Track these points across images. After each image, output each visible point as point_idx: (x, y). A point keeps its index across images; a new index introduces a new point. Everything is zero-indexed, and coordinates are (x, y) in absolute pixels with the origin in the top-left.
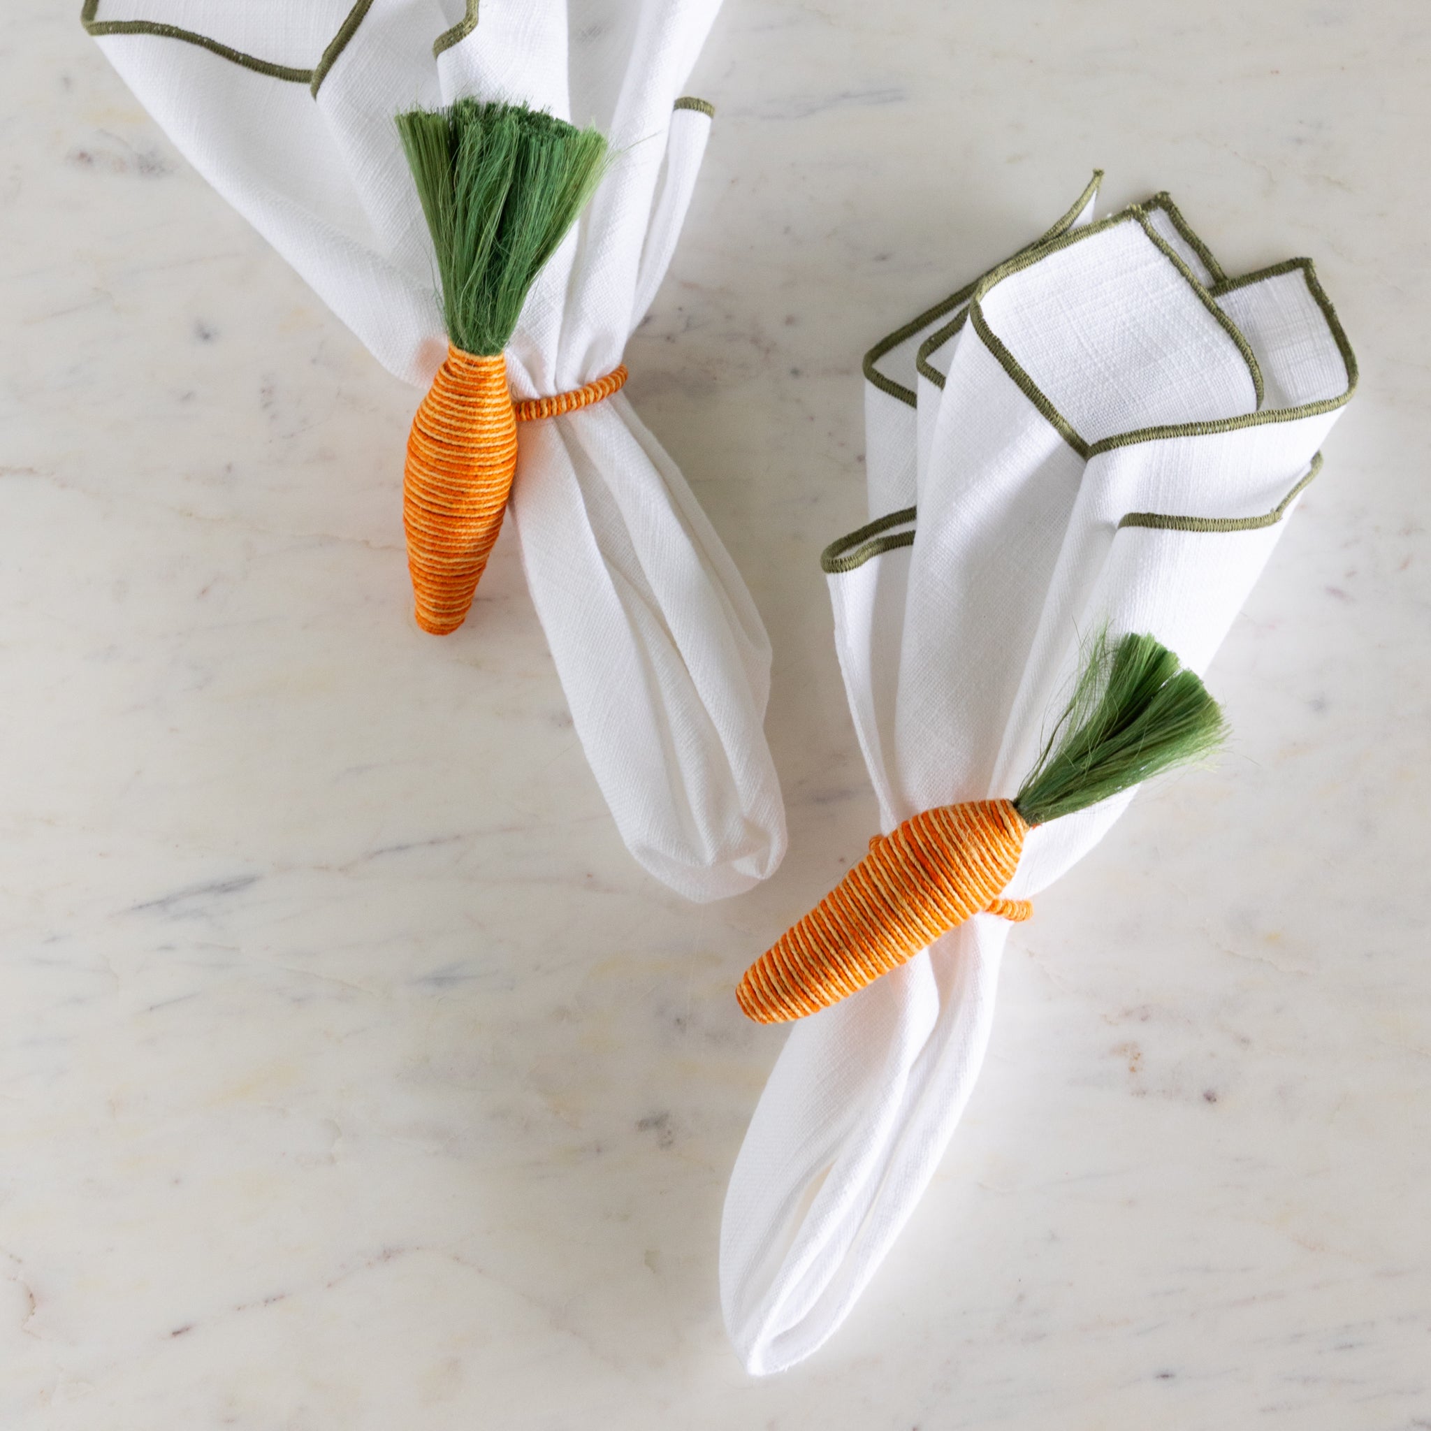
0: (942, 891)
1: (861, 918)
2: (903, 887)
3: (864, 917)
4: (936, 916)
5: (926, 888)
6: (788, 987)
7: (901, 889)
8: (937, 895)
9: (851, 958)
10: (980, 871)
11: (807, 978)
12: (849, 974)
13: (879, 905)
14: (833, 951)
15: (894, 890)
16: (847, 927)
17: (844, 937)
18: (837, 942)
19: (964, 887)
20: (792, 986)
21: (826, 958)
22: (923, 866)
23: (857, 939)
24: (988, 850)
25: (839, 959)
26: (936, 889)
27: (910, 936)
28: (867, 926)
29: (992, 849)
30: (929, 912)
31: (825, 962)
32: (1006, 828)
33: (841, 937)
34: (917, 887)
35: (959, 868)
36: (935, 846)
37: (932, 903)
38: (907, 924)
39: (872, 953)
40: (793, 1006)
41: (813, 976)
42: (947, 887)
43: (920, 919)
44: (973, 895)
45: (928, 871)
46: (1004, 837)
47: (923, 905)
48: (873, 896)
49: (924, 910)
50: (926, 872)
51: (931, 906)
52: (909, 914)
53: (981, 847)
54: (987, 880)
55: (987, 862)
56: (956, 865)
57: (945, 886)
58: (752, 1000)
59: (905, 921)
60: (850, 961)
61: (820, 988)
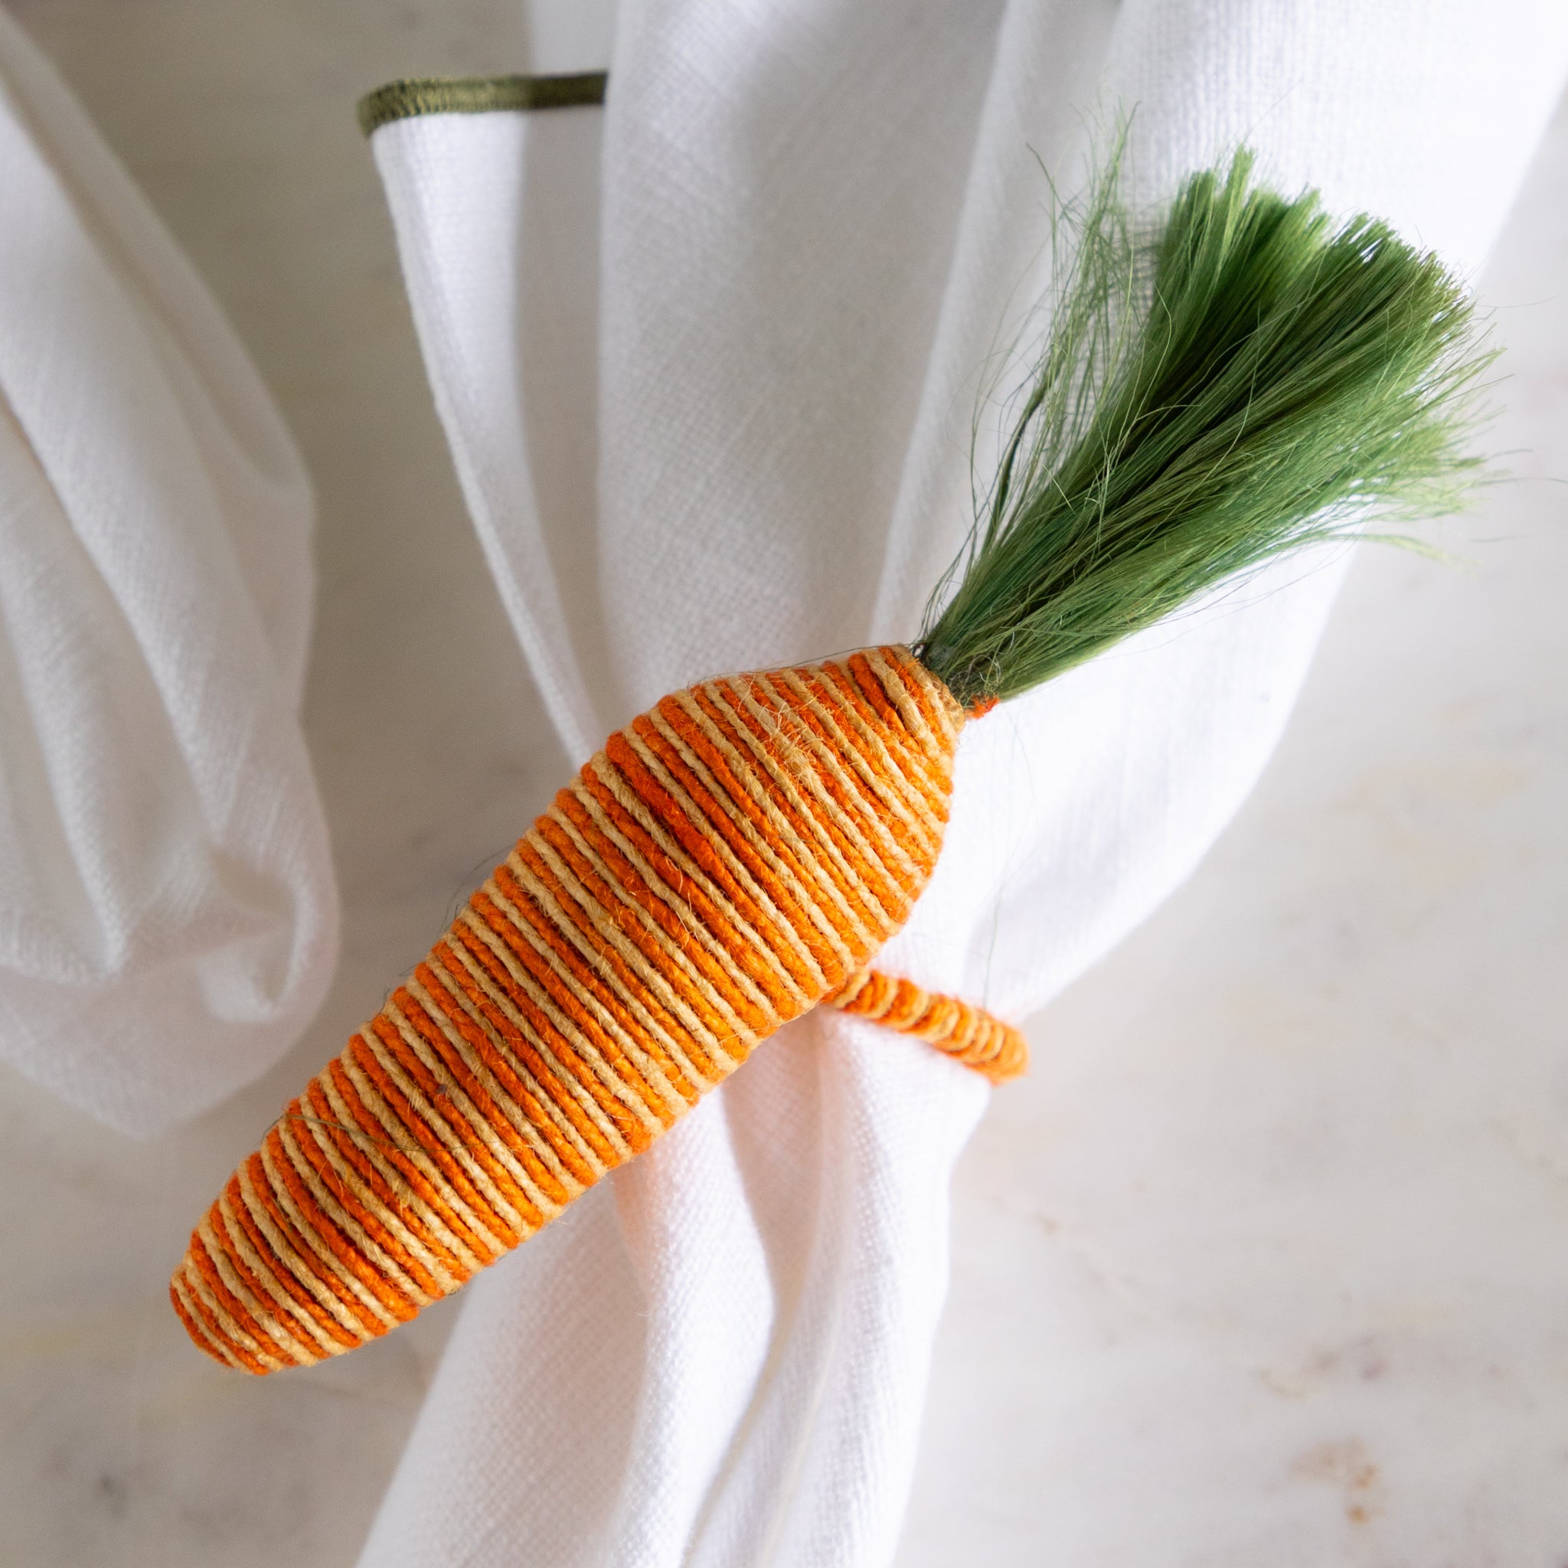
0: (719, 885)
1: (493, 992)
2: (606, 883)
3: (503, 990)
4: (711, 965)
5: (670, 879)
6: (299, 1227)
7: (599, 890)
8: (706, 895)
9: (475, 1117)
10: (831, 823)
11: (352, 1196)
12: (475, 1171)
13: (541, 947)
14: (418, 1102)
15: (581, 896)
16: (456, 1026)
17: (447, 1055)
18: (430, 1073)
19: (783, 868)
20: (311, 1225)
21: (403, 1123)
22: (658, 818)
23: (485, 1053)
24: (844, 757)
25: (438, 1124)
26: (701, 878)
27: (641, 1033)
28: (509, 1010)
29: (856, 755)
30: (688, 953)
31: (399, 1134)
32: (892, 705)
33: (440, 1059)
34: (646, 878)
35: (763, 812)
36: (688, 757)
37: (693, 922)
38: (626, 995)
39: (533, 1094)
40: (322, 1292)
41: (367, 1183)
42: (731, 872)
43: (665, 977)
44: (814, 896)
45: (672, 827)
46: (890, 728)
47: (667, 933)
48: (522, 925)
49: (671, 946)
50: (669, 830)
51: (692, 934)
52: (629, 960)
53: (823, 749)
54: (852, 851)
55: (846, 796)
56: (754, 802)
57: (727, 867)
58: (209, 1294)
59: (619, 986)
60: (470, 1125)
61: (394, 1223)
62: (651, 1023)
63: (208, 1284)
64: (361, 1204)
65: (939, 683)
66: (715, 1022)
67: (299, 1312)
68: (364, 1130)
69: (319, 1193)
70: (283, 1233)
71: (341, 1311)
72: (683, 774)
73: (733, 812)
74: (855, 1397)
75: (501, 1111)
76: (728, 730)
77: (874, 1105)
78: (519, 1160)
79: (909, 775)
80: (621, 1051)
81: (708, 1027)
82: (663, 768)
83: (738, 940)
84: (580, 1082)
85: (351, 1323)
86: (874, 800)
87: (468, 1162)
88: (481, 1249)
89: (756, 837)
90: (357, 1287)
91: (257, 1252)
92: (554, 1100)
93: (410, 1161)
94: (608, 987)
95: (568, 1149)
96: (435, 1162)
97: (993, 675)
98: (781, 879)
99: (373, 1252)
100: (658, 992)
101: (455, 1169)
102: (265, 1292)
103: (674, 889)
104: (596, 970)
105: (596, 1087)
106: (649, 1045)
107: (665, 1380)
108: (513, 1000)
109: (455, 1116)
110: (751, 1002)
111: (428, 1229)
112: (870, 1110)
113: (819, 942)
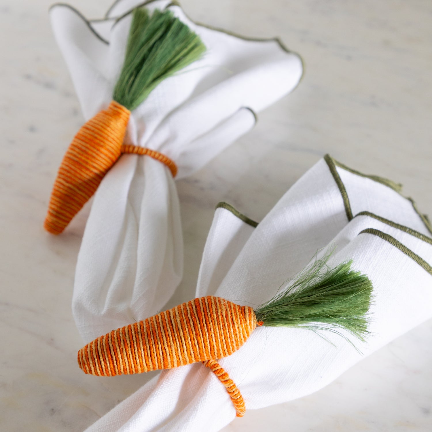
0: (199, 321)
1: (155, 322)
2: (182, 313)
3: (156, 322)
4: (192, 335)
5: (192, 317)
6: (104, 344)
7: (180, 314)
8: (196, 321)
9: (140, 339)
10: (223, 322)
11: (114, 342)
12: (136, 348)
13: (166, 318)
14: (133, 332)
15: (177, 313)
17: (142, 328)
18: (138, 330)
19: (211, 324)
20: (106, 345)
21: (129, 335)
22: (196, 307)
23: (148, 329)
24: (231, 314)
25: (134, 337)
26: (197, 319)
27: (174, 339)
29: (233, 314)
30: (188, 329)
31: (127, 336)
32: (245, 312)
33: (141, 329)
34: (189, 315)
35: (213, 314)
36: (206, 301)
37: (192, 324)
38: (175, 331)
39: (152, 340)
40: (101, 358)
41: (118, 341)
42: (202, 320)
43: (183, 331)
44: (214, 332)
45: (197, 309)
46: (242, 315)
47: (187, 324)
48: (165, 315)
49: (186, 327)
50: (196, 309)
51: (191, 327)
52: (178, 326)
53: (228, 310)
54: (224, 329)
55: (228, 319)
56: (212, 311)
57: (202, 319)
58: (84, 351)
59: (175, 329)
60: (139, 340)
61: (118, 350)
62: (177, 338)
63: (85, 350)
64: (115, 344)
65: (255, 314)
66: (187, 345)
67: (96, 360)
68: (122, 333)
69: (110, 340)
70: (101, 345)
71: (103, 363)
72: (204, 303)
73: (208, 311)
74: (178, 429)
75: (145, 340)
76: (215, 301)
77: (210, 387)
78: (144, 351)
79: (241, 324)
80: (169, 340)
81: (186, 345)
82: (201, 302)
83: (198, 332)
84: (160, 341)
85: (103, 366)
86: (232, 323)
87: (135, 346)
88: (130, 365)
89: (209, 317)
90: (107, 359)
91: (95, 346)
92: (154, 343)
93: (126, 341)
94: (173, 328)
95: (153, 353)
96: (130, 343)
97: (264, 317)
98: (210, 326)
99: (113, 353)
100: (180, 333)
101: (133, 346)
102: (93, 353)
103: (192, 318)
104: (173, 325)
105: (162, 344)
106: (175, 342)
107: (148, 403)
108: (157, 324)
109: (137, 337)
110: (195, 345)
111: (123, 354)
112: (208, 387)
113: (212, 341)
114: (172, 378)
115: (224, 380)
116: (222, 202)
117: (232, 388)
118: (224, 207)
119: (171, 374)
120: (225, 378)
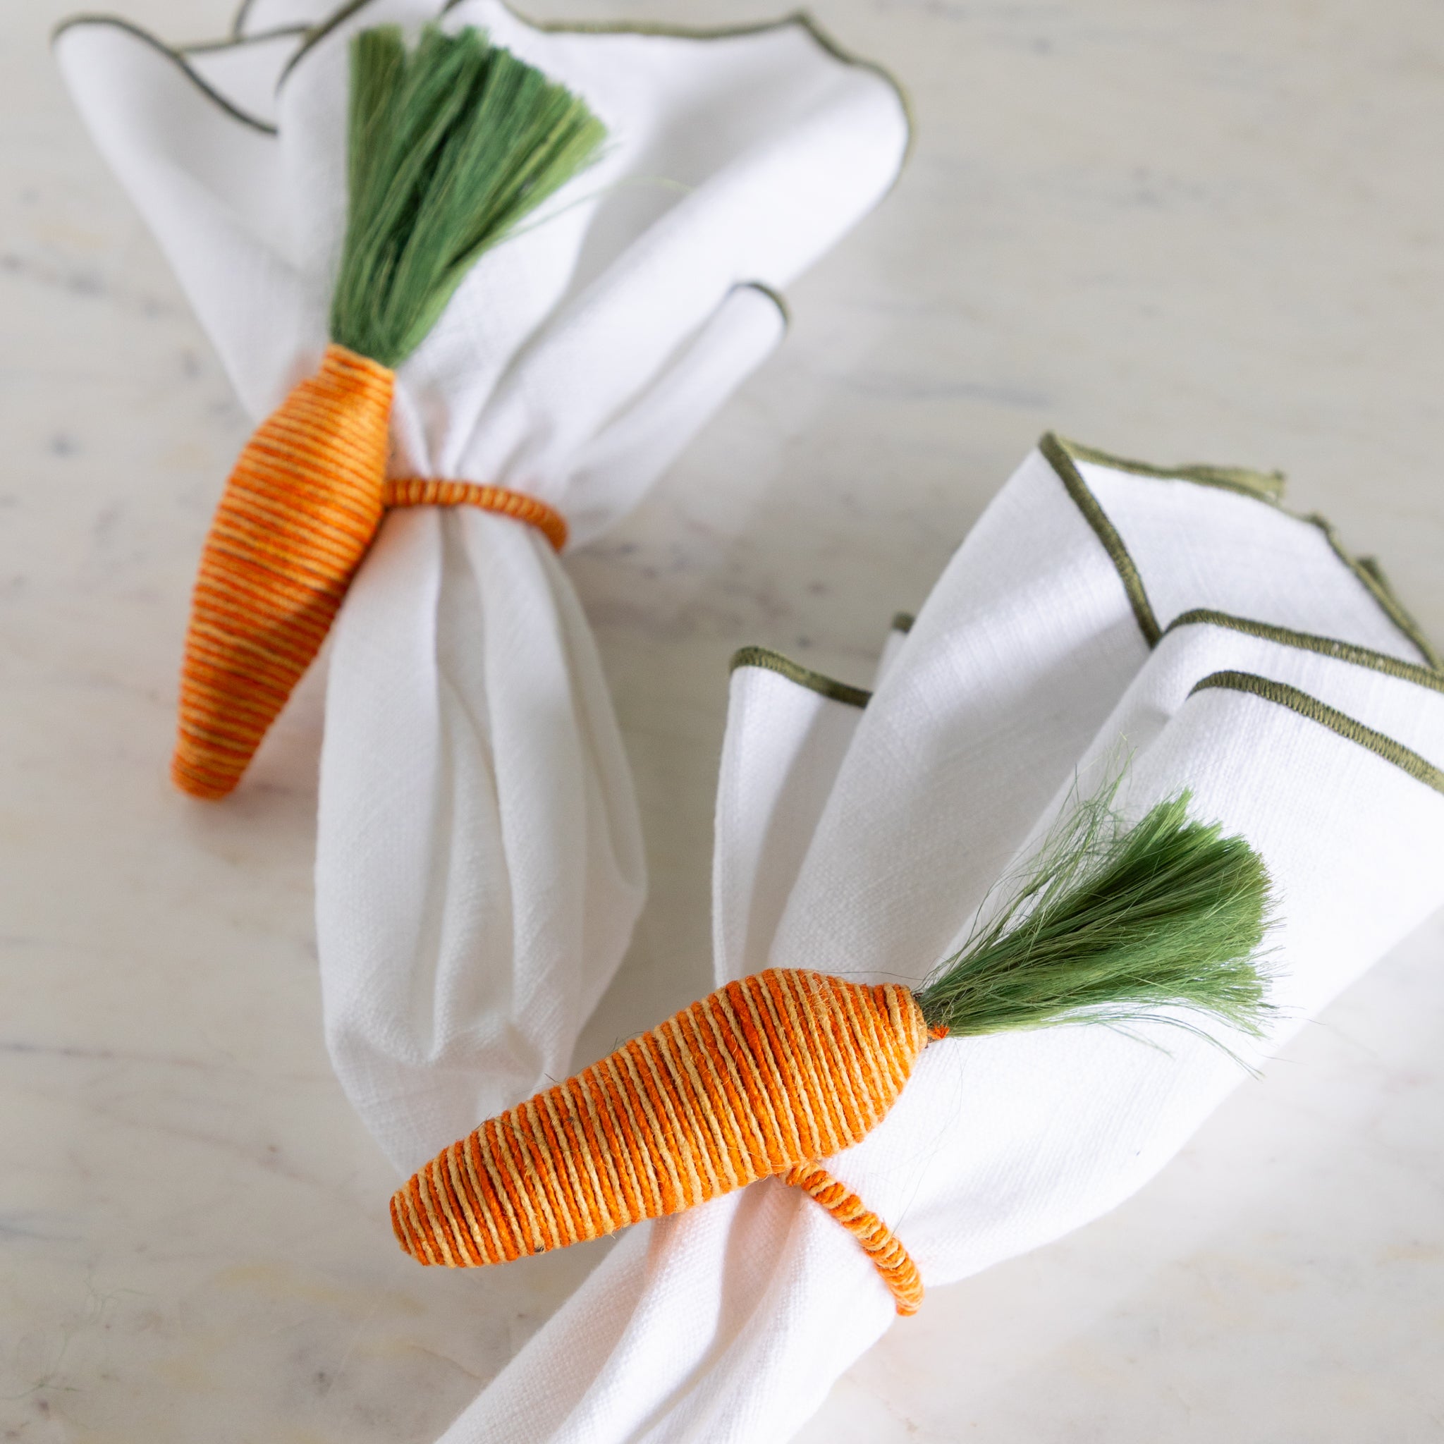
0: (755, 1058)
1: (616, 1079)
2: (696, 1039)
3: (622, 1079)
4: (738, 1103)
5: (731, 1047)
6: (469, 1171)
7: (692, 1044)
8: (746, 1061)
9: (582, 1139)
10: (828, 1050)
11: (502, 1160)
12: (572, 1170)
13: (650, 1063)
14: (555, 1122)
15: (681, 1043)
16: (591, 1091)
17: (580, 1103)
18: (568, 1110)
19: (793, 1061)
20: (476, 1172)
21: (543, 1131)
22: (736, 1014)
23: (600, 1107)
24: (848, 1019)
25: (562, 1137)
26: (747, 1051)
27: (686, 1124)
28: (621, 1089)
29: (855, 1020)
30: (726, 1088)
31: (539, 1135)
32: (887, 1007)
33: (576, 1105)
34: (718, 1043)
35: (793, 1028)
36: (765, 992)
37: (734, 1072)
38: (685, 1099)
39: (617, 1137)
40: (469, 1213)
41: (513, 1156)
42: (764, 1053)
43: (709, 1097)
44: (805, 1084)
45: (742, 1021)
46: (881, 1017)
47: (718, 1074)
48: (645, 1052)
49: (718, 1081)
50: (740, 1023)
51: (731, 1079)
52: (693, 1081)
53: (838, 1010)
54: (835, 1070)
55: (842, 1038)
56: (790, 1021)
57: (763, 1050)
58: (410, 1199)
59: (683, 1094)
60: (578, 1143)
61: (519, 1184)
62: (693, 1120)
63: (412, 1194)
64: (505, 1166)
65: (918, 1007)
66: (729, 1136)
67: (453, 1221)
68: (522, 1129)
69: (487, 1155)
70: (460, 1174)
71: (476, 1228)
72: (758, 999)
73: (776, 1023)
74: (739, 1394)
75: (597, 1141)
76: (792, 985)
77: (811, 1247)
78: (597, 1174)
79: (882, 1045)
80: (672, 1129)
81: (724, 1137)
82: (749, 994)
83: (756, 1092)
84: (644, 1138)
85: (478, 1239)
86: (856, 1047)
87: (570, 1162)
88: (562, 1222)
89: (784, 1040)
90: (488, 1215)
91: (443, 1181)
92: (627, 1145)
93: (539, 1151)
94: (677, 1093)
95: (626, 1178)
96: (552, 1156)
97: (949, 1012)
98: (790, 1068)
99: (502, 1196)
100: (702, 1104)
101: (562, 1164)
102: (439, 1203)
103: (730, 1052)
104: (674, 1081)
105: (652, 1146)
106: (689, 1133)
107: (635, 1332)
108: (624, 1084)
109: (571, 1135)
110: (753, 1134)
111: (536, 1194)
112: (808, 1250)
113: (801, 1114)
114: (694, 1239)
115: (850, 1218)
116: (748, 649)
117: (877, 1239)
118: (757, 662)
119: (687, 1228)
120: (851, 1213)
